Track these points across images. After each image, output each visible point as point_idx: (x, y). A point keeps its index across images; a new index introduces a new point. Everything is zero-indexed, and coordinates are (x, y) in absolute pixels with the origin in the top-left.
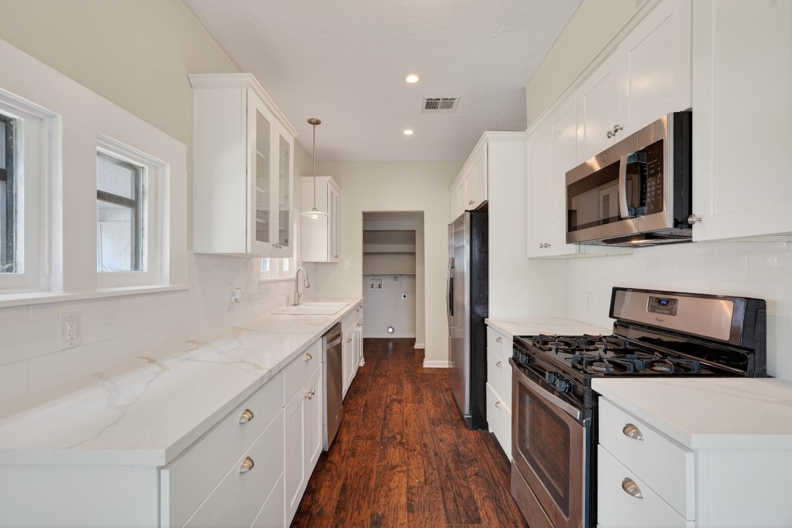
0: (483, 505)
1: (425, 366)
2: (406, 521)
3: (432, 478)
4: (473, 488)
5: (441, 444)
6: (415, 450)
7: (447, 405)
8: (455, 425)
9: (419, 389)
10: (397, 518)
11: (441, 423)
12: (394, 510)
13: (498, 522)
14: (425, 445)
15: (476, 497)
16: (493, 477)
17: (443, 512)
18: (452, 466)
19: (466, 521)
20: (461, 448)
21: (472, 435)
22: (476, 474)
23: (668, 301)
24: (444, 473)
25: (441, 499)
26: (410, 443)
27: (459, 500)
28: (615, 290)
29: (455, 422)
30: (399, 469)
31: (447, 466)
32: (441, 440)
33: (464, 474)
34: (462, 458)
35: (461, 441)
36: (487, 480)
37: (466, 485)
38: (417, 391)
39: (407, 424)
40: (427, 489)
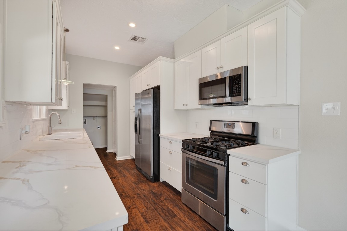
0: (173, 209)
1: (117, 160)
2: (148, 227)
3: (149, 206)
4: (167, 205)
5: (144, 191)
6: (134, 197)
7: (137, 175)
8: (145, 182)
9: (120, 170)
10: (144, 228)
11: (139, 183)
12: (140, 225)
13: (182, 213)
14: (138, 194)
15: (169, 207)
16: (171, 198)
17: (161, 218)
18: (154, 199)
19: (171, 218)
20: (154, 191)
21: (155, 185)
22: (165, 199)
23: (231, 124)
24: (153, 203)
25: (157, 213)
26: (130, 195)
27: (164, 211)
28: (211, 121)
29: (145, 181)
30: (132, 207)
31: (152, 199)
32: (143, 190)
33: (160, 201)
34: (156, 195)
35: (152, 188)
36: (170, 200)
37: (163, 204)
38: (120, 172)
39: (124, 187)
40: (149, 211)
